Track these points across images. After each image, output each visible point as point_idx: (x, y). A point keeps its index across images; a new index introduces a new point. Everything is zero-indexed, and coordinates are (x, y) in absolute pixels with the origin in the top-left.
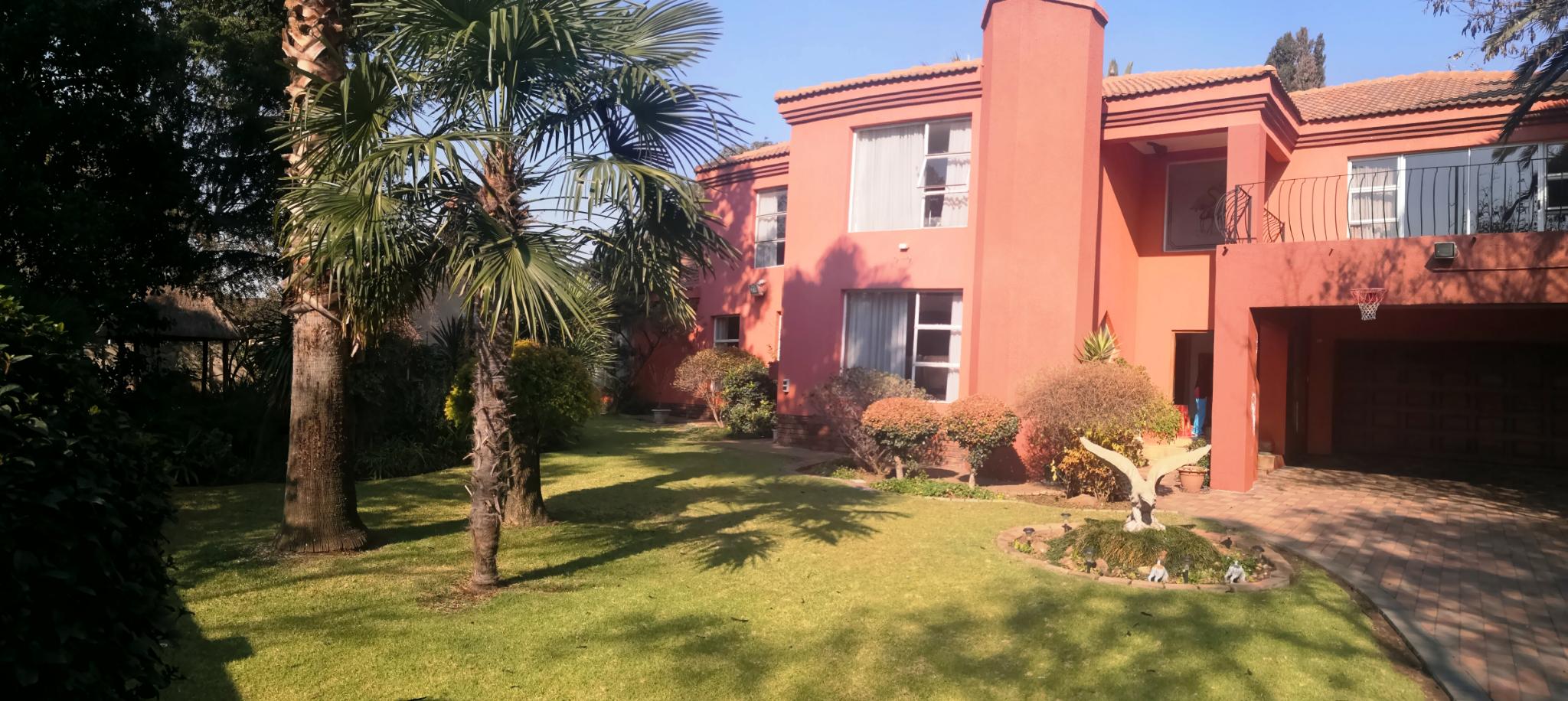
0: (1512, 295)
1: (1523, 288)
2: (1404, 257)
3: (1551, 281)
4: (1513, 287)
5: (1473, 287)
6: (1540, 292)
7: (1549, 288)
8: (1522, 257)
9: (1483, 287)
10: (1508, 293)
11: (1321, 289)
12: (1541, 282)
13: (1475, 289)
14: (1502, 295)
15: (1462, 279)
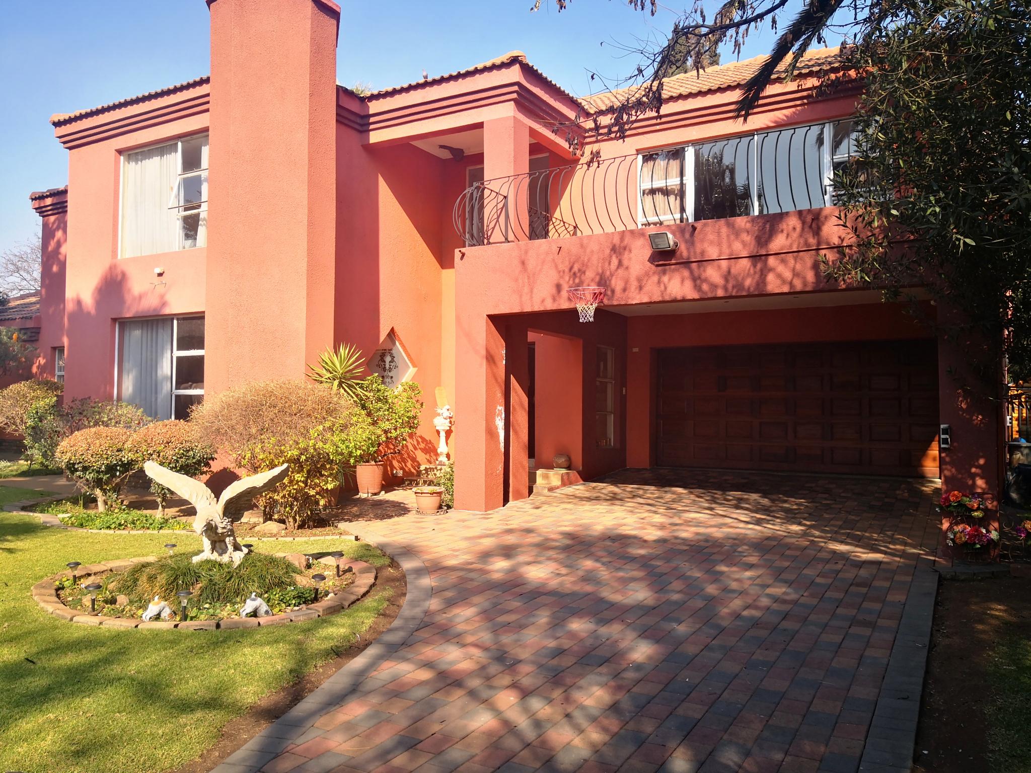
0: (733, 287)
1: (743, 279)
2: (630, 251)
3: (771, 270)
4: (735, 278)
5: (697, 280)
6: (762, 281)
7: (771, 277)
8: (744, 244)
9: (706, 280)
10: (730, 286)
11: (554, 291)
12: (761, 270)
13: (698, 282)
14: (725, 288)
15: (686, 273)
